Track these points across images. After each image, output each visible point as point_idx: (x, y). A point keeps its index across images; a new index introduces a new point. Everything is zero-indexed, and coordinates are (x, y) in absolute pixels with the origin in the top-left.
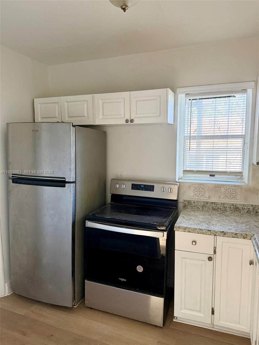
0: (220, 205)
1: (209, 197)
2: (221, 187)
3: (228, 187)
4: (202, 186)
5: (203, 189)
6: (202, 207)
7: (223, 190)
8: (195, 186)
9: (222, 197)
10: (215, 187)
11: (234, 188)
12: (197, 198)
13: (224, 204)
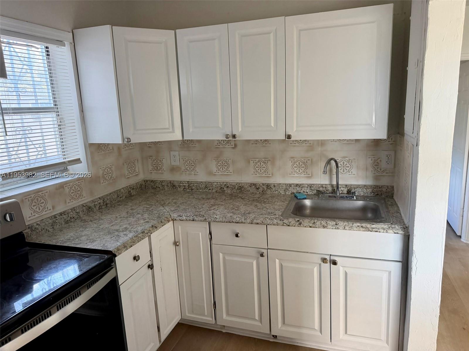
0: (72, 213)
1: (53, 207)
2: (65, 186)
3: (71, 184)
4: (40, 193)
5: (42, 197)
6: (51, 227)
7: (67, 190)
8: (31, 197)
9: (68, 201)
10: (57, 189)
11: (77, 182)
12: (37, 216)
13: (73, 209)
